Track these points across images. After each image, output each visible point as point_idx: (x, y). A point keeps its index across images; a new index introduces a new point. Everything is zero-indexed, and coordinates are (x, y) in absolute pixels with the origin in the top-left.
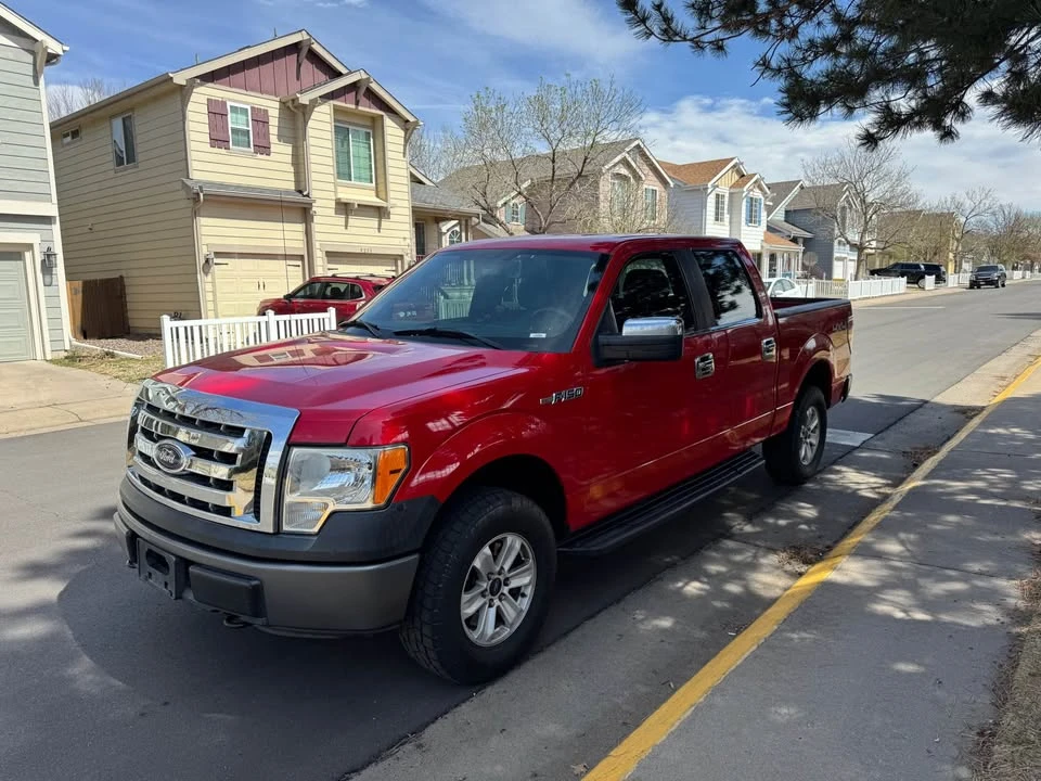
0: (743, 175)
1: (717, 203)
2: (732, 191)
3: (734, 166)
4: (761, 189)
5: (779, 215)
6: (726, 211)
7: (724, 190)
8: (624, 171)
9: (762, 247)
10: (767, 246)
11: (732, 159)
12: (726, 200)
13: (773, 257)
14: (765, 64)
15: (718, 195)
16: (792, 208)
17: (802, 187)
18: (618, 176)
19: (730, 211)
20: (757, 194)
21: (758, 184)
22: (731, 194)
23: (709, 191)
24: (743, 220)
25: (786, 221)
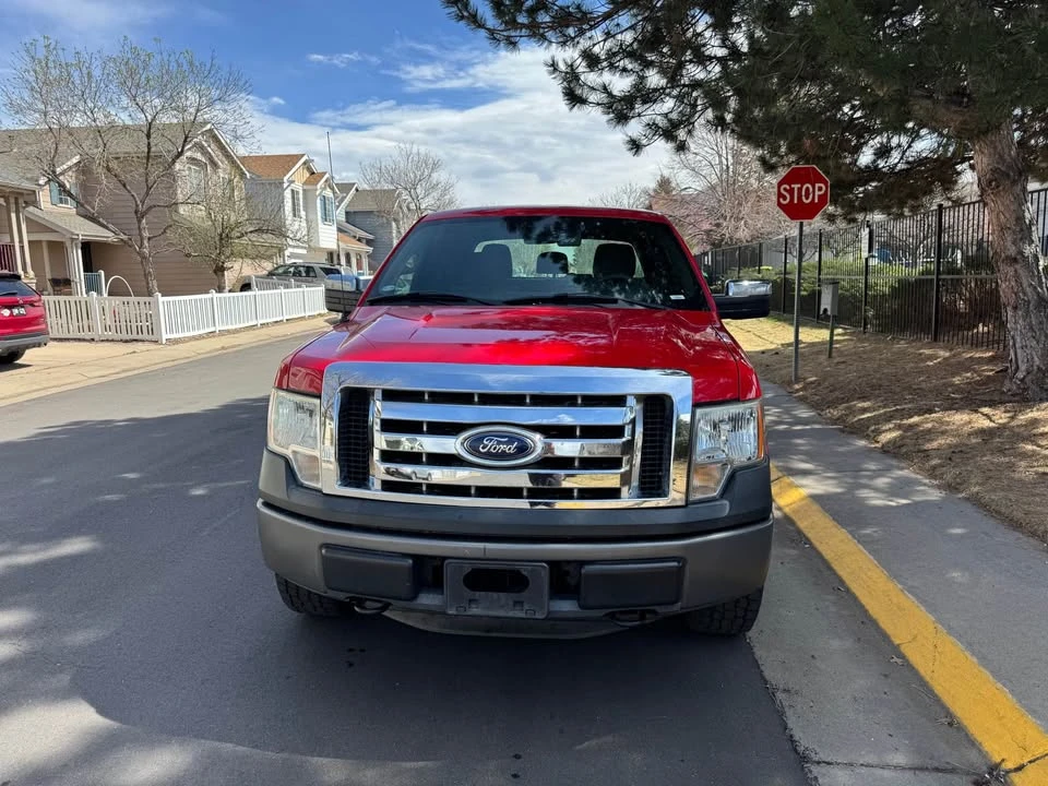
0: (313, 173)
1: (293, 198)
2: (305, 187)
3: (305, 163)
4: (332, 189)
5: (340, 215)
6: (301, 208)
7: (298, 186)
8: (199, 156)
9: (338, 246)
10: (342, 245)
11: (303, 155)
12: (301, 196)
13: (348, 256)
14: (554, 66)
15: (293, 191)
16: (351, 210)
17: (357, 190)
18: (193, 160)
19: (306, 209)
20: (328, 193)
21: (329, 184)
22: (304, 190)
23: (285, 185)
24: (319, 218)
25: (347, 222)
